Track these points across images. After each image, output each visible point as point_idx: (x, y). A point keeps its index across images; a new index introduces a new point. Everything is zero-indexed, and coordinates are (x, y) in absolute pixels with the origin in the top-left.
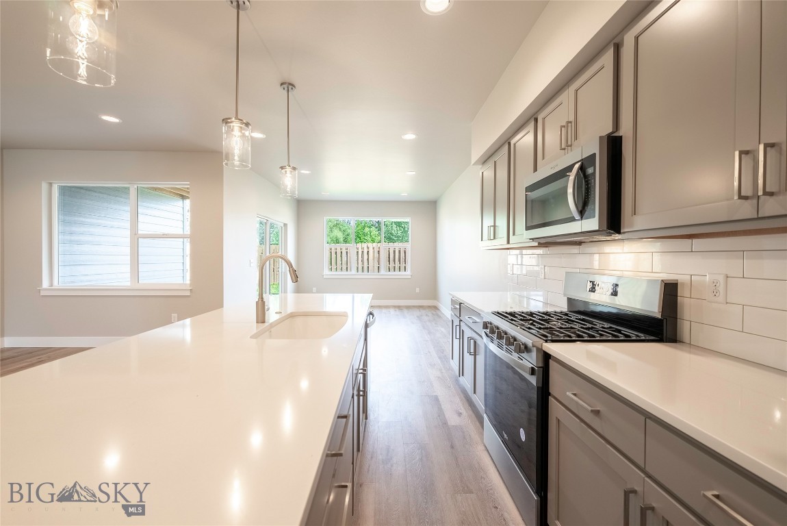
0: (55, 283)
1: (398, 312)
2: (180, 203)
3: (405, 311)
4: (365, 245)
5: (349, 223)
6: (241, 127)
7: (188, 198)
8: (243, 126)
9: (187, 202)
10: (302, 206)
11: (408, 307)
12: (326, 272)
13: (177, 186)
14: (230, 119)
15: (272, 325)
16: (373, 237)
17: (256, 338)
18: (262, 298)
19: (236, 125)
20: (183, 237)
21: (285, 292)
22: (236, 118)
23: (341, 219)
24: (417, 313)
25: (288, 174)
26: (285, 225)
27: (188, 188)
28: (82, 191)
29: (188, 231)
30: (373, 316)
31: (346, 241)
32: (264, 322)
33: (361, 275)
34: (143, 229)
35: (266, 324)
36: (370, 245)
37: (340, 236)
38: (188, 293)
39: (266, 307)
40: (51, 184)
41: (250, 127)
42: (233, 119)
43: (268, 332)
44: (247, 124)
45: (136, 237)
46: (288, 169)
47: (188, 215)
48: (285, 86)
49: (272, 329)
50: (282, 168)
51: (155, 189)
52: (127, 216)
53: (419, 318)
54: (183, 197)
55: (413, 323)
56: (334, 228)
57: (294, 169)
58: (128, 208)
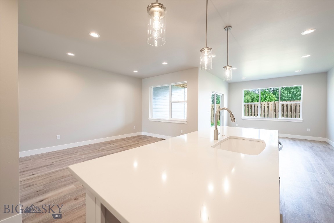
0: (152, 117)
1: (292, 142)
2: (183, 89)
3: (298, 142)
4: (266, 103)
5: (255, 92)
6: (208, 51)
7: (186, 87)
8: (209, 50)
9: (186, 89)
10: (231, 86)
11: (300, 140)
12: (243, 116)
13: (182, 83)
14: (203, 49)
15: (221, 142)
16: (272, 98)
17: (214, 148)
18: (217, 128)
19: (206, 51)
20: (184, 102)
21: (223, 125)
22: (206, 47)
23: (250, 90)
24: (309, 144)
25: (228, 70)
26: (223, 95)
27: (186, 84)
28: (158, 89)
29: (186, 100)
30: (281, 144)
31: (253, 101)
32: (217, 140)
33: (263, 119)
34: (173, 100)
35: (219, 141)
36: (269, 103)
37: (249, 98)
38: (186, 123)
39: (219, 133)
40: (151, 87)
41: (212, 50)
42: (205, 49)
43: (219, 145)
44: (210, 49)
45: (171, 102)
46: (228, 67)
47: (186, 94)
48: (226, 28)
49: (221, 144)
50: (225, 67)
51: (176, 85)
52: (168, 96)
53: (311, 148)
54: (184, 87)
55: (306, 150)
56: (246, 95)
57: (231, 66)
58: (169, 93)
